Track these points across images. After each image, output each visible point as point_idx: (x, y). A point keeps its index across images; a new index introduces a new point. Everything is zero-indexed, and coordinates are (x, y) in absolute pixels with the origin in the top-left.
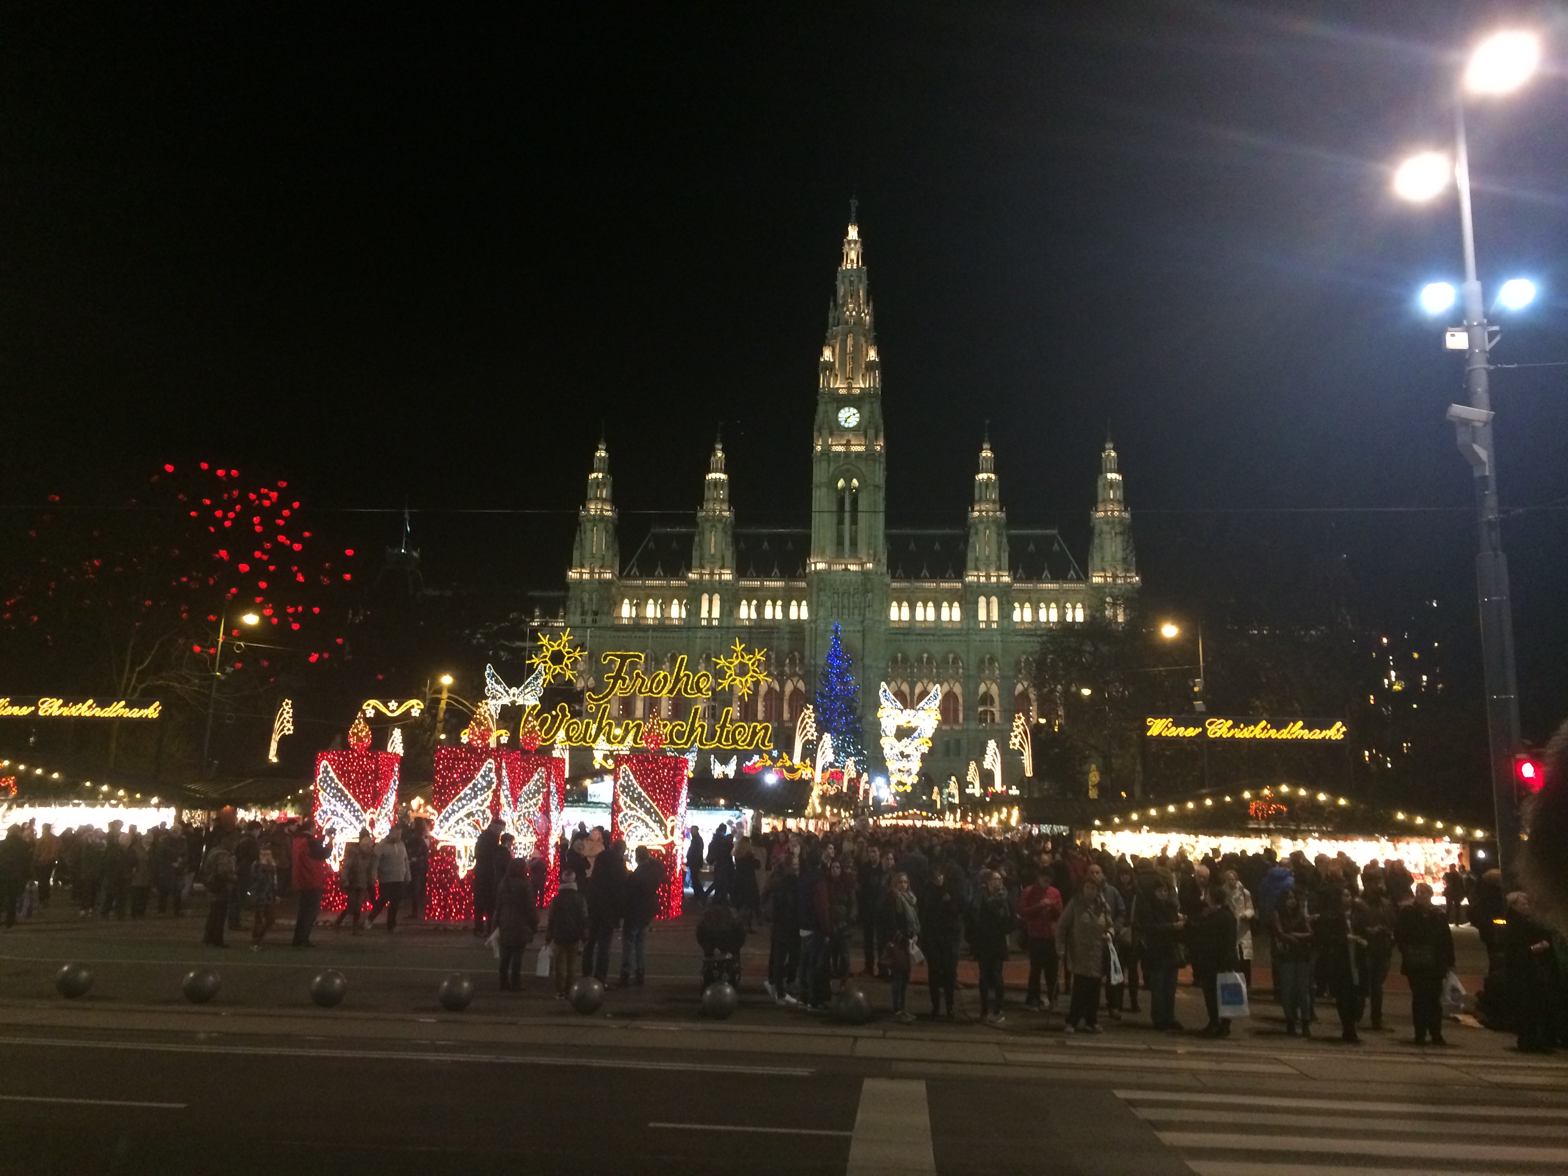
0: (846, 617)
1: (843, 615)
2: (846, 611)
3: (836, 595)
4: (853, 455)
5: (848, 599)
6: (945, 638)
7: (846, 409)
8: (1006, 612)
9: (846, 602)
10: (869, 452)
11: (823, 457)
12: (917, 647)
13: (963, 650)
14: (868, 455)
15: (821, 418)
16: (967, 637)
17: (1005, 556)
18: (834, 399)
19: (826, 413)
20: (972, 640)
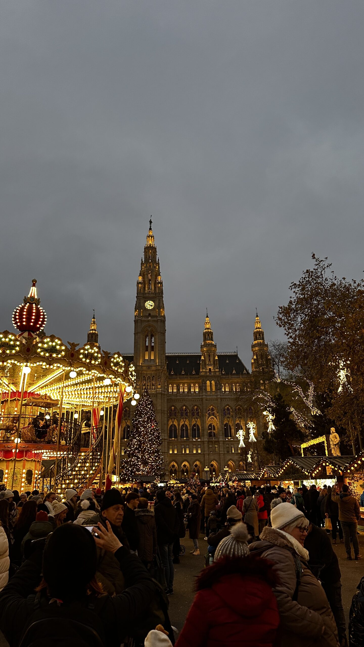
1: (147, 389)
2: (149, 388)
4: (152, 320)
5: (150, 381)
6: (193, 400)
7: (149, 301)
8: (218, 388)
10: (158, 318)
11: (138, 321)
12: (180, 404)
13: (201, 404)
14: (158, 320)
15: (138, 305)
16: (202, 399)
17: (217, 363)
18: (143, 297)
19: (140, 303)
20: (204, 400)
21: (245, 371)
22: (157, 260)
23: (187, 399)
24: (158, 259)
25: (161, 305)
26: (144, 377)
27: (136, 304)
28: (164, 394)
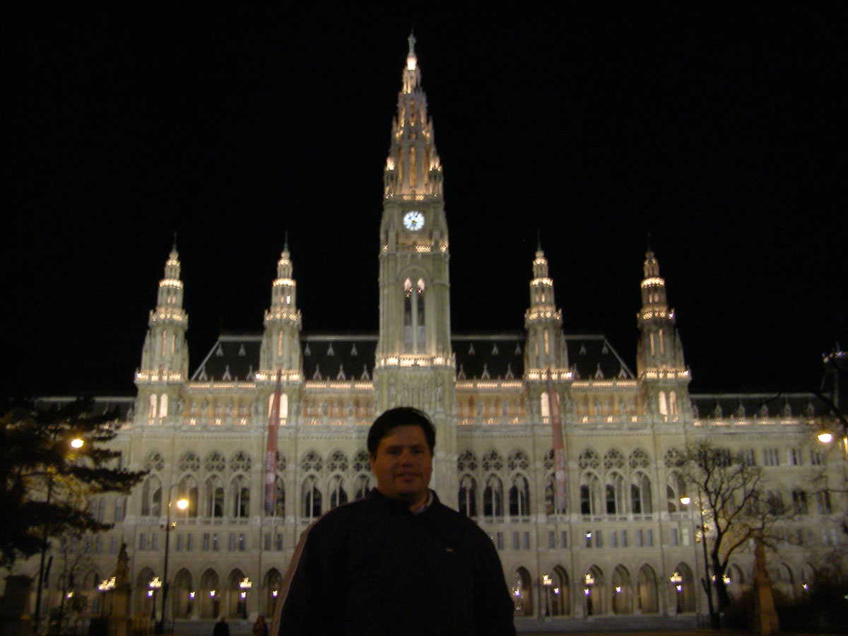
4: (420, 256)
7: (411, 214)
8: (568, 409)
11: (390, 257)
14: (433, 255)
18: (400, 204)
19: (391, 217)
20: (537, 435)
23: (498, 432)
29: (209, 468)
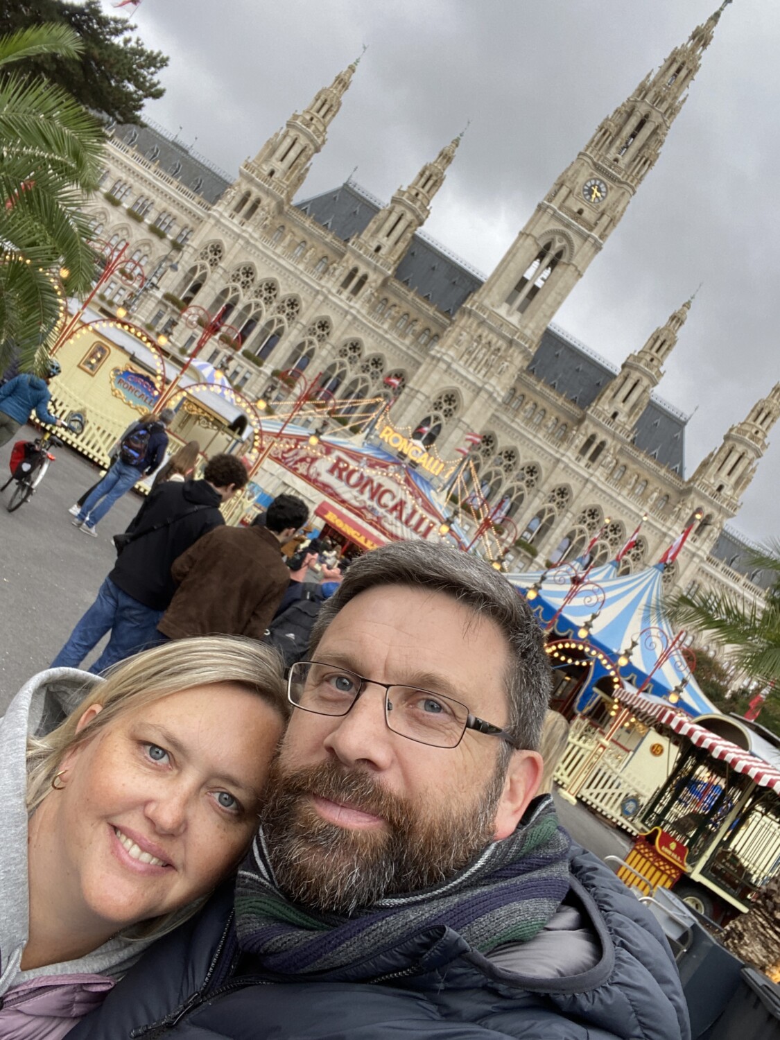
0: (471, 370)
1: (470, 365)
2: (474, 365)
3: (475, 344)
5: (485, 355)
6: (538, 450)
9: (481, 356)
10: (593, 234)
11: (549, 210)
12: (509, 440)
13: (547, 469)
14: (589, 236)
15: (570, 173)
16: (558, 461)
17: (637, 414)
18: (595, 164)
19: (577, 172)
20: (561, 466)
21: (678, 466)
22: (681, 98)
23: (529, 439)
24: (685, 100)
25: (620, 209)
26: (480, 336)
27: (568, 169)
28: (495, 400)
29: (258, 294)
